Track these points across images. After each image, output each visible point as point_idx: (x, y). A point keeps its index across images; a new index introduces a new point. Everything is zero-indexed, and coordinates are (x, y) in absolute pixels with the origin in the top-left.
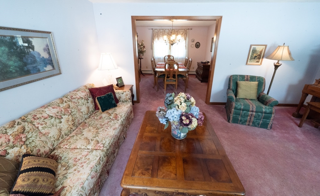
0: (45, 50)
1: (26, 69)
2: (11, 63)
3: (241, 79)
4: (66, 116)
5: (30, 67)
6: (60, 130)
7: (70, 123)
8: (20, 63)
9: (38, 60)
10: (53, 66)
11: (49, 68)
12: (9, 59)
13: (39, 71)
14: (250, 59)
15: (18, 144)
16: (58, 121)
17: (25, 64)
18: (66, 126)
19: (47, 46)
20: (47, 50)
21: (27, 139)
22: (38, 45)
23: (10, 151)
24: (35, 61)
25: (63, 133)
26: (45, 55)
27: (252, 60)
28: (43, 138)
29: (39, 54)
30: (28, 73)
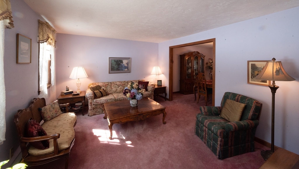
0: (126, 64)
1: (119, 69)
2: (115, 67)
3: (232, 98)
4: (121, 87)
5: (120, 68)
6: (117, 90)
7: (121, 90)
8: (118, 67)
9: (123, 66)
10: (128, 69)
11: (126, 70)
12: (115, 66)
13: (122, 70)
14: (251, 77)
15: (105, 87)
16: (118, 87)
17: (119, 67)
18: (119, 90)
19: (128, 62)
20: (128, 64)
21: (107, 87)
22: (125, 62)
23: (103, 87)
24: (122, 67)
25: (117, 91)
26: (126, 65)
27: (254, 79)
28: (111, 89)
29: (124, 65)
30: (119, 70)
